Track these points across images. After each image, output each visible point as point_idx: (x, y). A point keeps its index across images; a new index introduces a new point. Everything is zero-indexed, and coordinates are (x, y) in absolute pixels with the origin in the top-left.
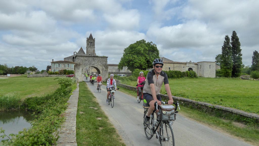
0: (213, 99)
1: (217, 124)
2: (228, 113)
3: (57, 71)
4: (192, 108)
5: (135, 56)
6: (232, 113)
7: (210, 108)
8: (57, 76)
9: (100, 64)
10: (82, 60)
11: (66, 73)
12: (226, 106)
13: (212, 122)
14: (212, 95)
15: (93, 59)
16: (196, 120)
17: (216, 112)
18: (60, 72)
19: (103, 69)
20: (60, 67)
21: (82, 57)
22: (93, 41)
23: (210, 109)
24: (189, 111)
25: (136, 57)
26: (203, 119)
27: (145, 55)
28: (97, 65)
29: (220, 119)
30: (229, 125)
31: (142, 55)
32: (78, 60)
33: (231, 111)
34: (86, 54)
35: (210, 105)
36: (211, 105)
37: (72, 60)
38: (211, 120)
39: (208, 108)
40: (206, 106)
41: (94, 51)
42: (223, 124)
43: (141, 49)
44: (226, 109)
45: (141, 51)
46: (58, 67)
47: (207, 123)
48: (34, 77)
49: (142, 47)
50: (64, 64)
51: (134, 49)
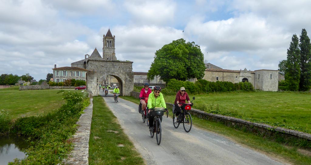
0: (274, 120)
1: (277, 151)
2: (292, 137)
3: (61, 81)
4: (246, 131)
5: (171, 61)
6: (297, 137)
7: (269, 130)
8: (61, 88)
9: (122, 71)
10: (97, 65)
11: (75, 85)
12: (289, 129)
13: (272, 149)
14: (272, 114)
15: (113, 64)
16: (250, 146)
17: (277, 137)
18: (66, 83)
19: (127, 78)
20: (66, 75)
21: (97, 62)
22: (112, 40)
23: (270, 133)
24: (242, 135)
26: (260, 145)
27: (184, 60)
28: (118, 73)
29: (281, 145)
30: (293, 152)
31: (180, 59)
32: (92, 67)
33: (296, 135)
34: (102, 57)
35: (269, 126)
36: (271, 127)
37: (82, 66)
38: (270, 147)
39: (267, 131)
40: (264, 128)
41: (114, 53)
42: (286, 151)
43: (179, 52)
44: (289, 132)
45: (178, 54)
46: (63, 75)
47: (265, 150)
48: (29, 89)
49: (181, 49)
50: (72, 72)
51: (169, 52)
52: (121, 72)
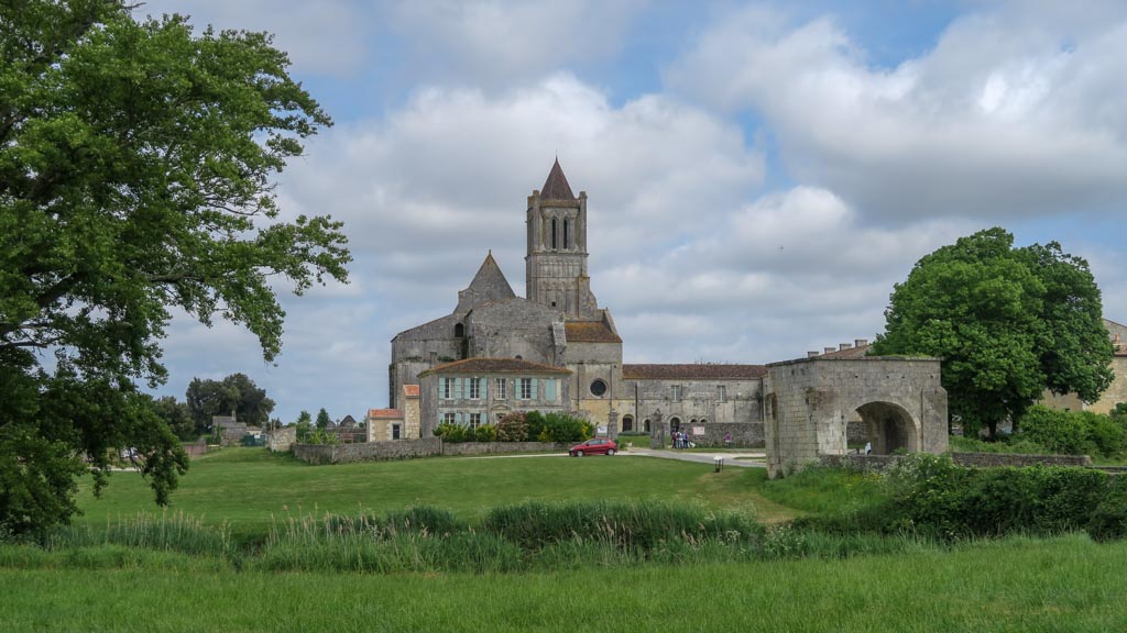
5: (977, 330)
8: (488, 452)
9: (910, 389)
10: (839, 374)
11: (543, 435)
15: (884, 368)
19: (927, 411)
20: (483, 395)
21: (840, 364)
22: (574, 212)
25: (984, 337)
28: (899, 394)
31: (1012, 320)
41: (583, 277)
43: (1011, 292)
45: (1008, 302)
46: (468, 396)
49: (1015, 280)
50: (504, 381)
51: (965, 291)
52: (907, 392)
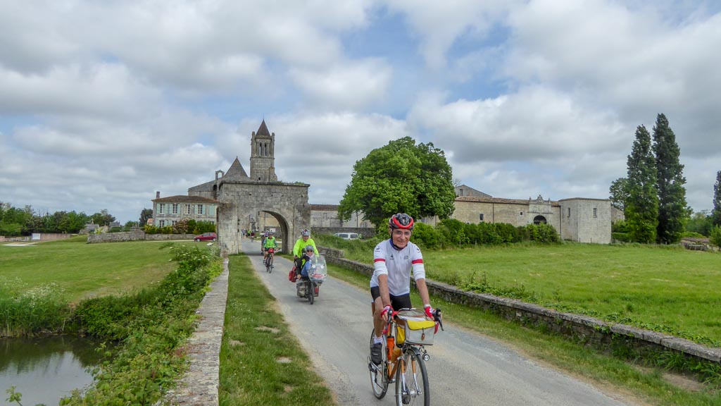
0: (604, 305)
1: (618, 378)
2: (649, 347)
3: (168, 223)
4: (546, 331)
5: (386, 182)
6: (660, 346)
7: (597, 331)
8: (168, 238)
9: (287, 204)
10: (238, 193)
11: (195, 231)
12: (643, 327)
13: (605, 373)
14: (601, 292)
15: (270, 189)
16: (558, 365)
17: (615, 345)
18: (177, 228)
19: (297, 218)
20: (179, 212)
21: (239, 186)
22: (269, 141)
23: (599, 336)
24: (537, 340)
25: (387, 185)
26: (579, 363)
27: (412, 179)
28: (279, 207)
29: (627, 364)
30: (655, 381)
31: (404, 178)
32: (228, 195)
33: (658, 343)
34: (249, 176)
35: (597, 322)
36: (601, 323)
37: (209, 193)
38: (601, 367)
39: (592, 332)
40: (585, 326)
41: (272, 168)
42: (637, 377)
43: (402, 163)
44: (643, 335)
45: (400, 168)
46: (171, 212)
47: (590, 375)
48: (105, 241)
49: (406, 158)
50: (189, 206)
51: (382, 163)
52: (285, 205)
